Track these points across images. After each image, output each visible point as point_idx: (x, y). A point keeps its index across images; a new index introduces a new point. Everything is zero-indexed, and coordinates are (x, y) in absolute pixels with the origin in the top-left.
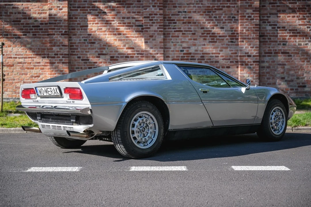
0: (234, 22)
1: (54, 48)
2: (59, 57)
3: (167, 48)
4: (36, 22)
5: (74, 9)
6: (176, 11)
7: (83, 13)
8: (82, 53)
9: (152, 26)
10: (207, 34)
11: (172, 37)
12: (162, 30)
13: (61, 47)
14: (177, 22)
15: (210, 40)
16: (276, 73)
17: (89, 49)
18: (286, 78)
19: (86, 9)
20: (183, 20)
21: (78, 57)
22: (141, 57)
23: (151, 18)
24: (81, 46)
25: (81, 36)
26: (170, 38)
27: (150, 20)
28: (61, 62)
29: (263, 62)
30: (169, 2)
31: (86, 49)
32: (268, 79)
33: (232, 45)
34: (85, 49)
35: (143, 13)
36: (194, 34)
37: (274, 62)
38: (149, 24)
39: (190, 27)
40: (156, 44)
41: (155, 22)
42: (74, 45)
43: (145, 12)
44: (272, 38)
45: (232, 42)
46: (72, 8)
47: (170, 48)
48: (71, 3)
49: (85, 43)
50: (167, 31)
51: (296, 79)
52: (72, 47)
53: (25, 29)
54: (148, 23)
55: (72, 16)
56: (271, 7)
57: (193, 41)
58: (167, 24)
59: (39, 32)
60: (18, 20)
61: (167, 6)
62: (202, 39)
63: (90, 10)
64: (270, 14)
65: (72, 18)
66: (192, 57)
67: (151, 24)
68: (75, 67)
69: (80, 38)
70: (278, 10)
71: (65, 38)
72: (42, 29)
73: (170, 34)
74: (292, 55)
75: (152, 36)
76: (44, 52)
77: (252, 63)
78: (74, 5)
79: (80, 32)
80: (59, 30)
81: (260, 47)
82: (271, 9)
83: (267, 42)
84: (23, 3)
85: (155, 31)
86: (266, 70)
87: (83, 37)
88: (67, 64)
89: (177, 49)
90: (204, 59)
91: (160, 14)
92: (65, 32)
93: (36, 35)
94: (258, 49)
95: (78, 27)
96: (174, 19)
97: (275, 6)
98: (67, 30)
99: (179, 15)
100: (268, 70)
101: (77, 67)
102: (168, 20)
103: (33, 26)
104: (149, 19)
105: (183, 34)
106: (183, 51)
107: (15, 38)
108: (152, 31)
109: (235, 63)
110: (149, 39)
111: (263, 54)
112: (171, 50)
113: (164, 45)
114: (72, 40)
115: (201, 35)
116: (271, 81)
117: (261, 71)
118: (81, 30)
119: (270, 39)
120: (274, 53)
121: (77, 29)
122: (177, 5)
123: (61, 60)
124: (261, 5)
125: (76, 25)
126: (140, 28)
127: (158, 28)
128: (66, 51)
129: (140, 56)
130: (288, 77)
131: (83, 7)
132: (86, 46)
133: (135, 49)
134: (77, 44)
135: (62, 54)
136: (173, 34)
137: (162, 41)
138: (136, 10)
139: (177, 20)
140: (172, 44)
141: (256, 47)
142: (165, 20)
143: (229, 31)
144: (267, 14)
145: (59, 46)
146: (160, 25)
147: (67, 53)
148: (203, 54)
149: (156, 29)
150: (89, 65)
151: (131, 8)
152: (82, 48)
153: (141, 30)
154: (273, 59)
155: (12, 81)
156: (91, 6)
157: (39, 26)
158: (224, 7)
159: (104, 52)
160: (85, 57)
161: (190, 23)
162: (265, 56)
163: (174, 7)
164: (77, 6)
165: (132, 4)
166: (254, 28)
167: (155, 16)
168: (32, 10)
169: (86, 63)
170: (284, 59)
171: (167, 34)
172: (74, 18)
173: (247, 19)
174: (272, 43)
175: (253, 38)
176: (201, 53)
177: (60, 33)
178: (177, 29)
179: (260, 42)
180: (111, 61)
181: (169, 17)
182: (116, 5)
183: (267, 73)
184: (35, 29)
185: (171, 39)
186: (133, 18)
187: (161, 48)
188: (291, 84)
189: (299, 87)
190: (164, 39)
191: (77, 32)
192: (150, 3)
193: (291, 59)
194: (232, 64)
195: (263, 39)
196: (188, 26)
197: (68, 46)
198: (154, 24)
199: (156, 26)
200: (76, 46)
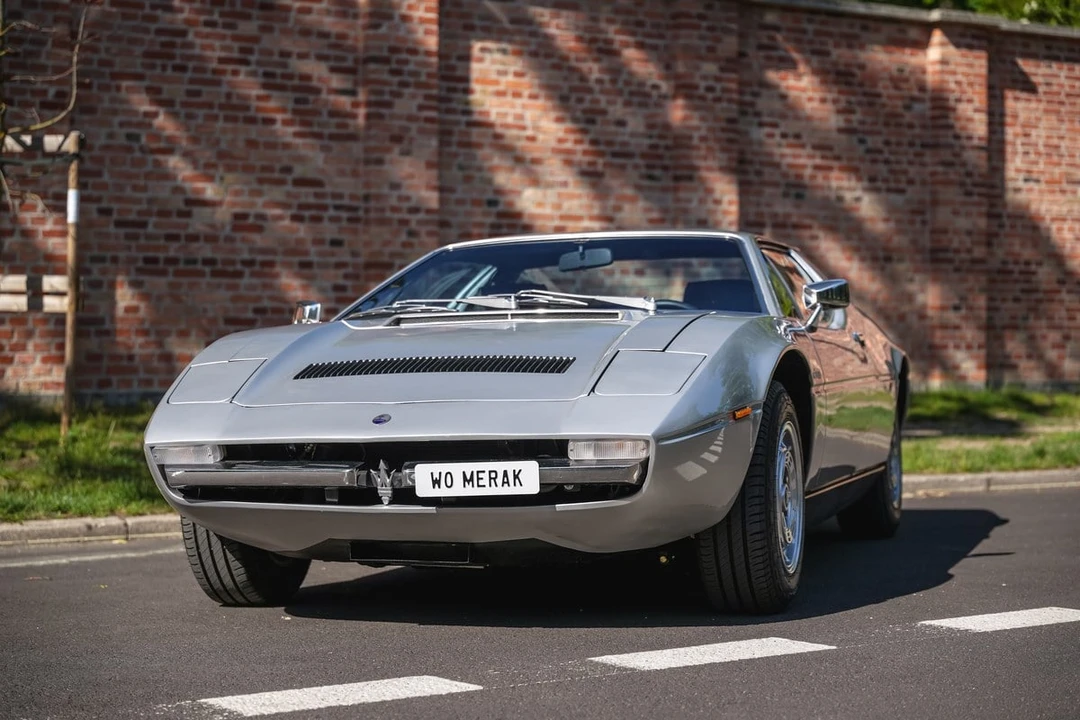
0: (656, 106)
7: (125, 17)
8: (118, 194)
9: (399, 95)
10: (576, 141)
11: (462, 144)
15: (585, 168)
17: (148, 176)
20: (496, 83)
21: (101, 212)
22: (350, 220)
23: (394, 66)
24: (113, 161)
25: (117, 120)
26: (454, 149)
27: (394, 72)
31: (136, 176)
33: (649, 188)
34: (130, 176)
36: (534, 139)
38: (387, 89)
39: (519, 111)
40: (413, 170)
41: (411, 80)
43: (373, 37)
44: (765, 170)
45: (651, 177)
47: (455, 191)
49: (129, 149)
50: (448, 122)
54: (386, 83)
56: (762, 61)
57: (528, 165)
58: (446, 93)
61: (443, 20)
62: (558, 160)
64: (760, 85)
66: (526, 228)
67: (395, 88)
68: (90, 254)
69: (110, 124)
73: (452, 133)
74: (821, 234)
75: (399, 139)
79: (113, 100)
85: (411, 118)
87: (122, 125)
89: (475, 195)
91: (429, 53)
92: (58, 94)
95: (101, 75)
96: (466, 74)
97: (772, 58)
99: (482, 60)
101: (96, 252)
102: (445, 78)
104: (387, 67)
105: (497, 136)
106: (496, 203)
108: (400, 117)
110: (389, 150)
112: (454, 196)
113: (440, 177)
115: (555, 143)
118: (113, 93)
119: (761, 173)
120: (773, 226)
121: (101, 87)
122: (477, 22)
125: (95, 66)
126: (349, 100)
127: (421, 108)
129: (344, 215)
132: (136, 163)
133: (328, 189)
134: (96, 153)
136: (462, 133)
137: (435, 159)
138: (330, 24)
139: (477, 81)
140: (460, 174)
143: (643, 135)
144: (752, 84)
146: (427, 97)
148: (562, 218)
149: (414, 111)
150: (148, 248)
152: (117, 169)
153: (348, 108)
159: (209, 194)
160: (129, 211)
161: (519, 95)
163: (465, 27)
166: (723, 130)
167: (412, 58)
169: (135, 237)
171: (448, 133)
173: (702, 98)
174: (767, 190)
176: (556, 213)
177: (37, 100)
178: (476, 117)
180: (234, 234)
181: (447, 68)
185: (456, 155)
186: (321, 58)
187: (429, 187)
190: (440, 154)
191: (100, 100)
192: (392, 4)
195: (746, 172)
196: (513, 106)
198: (407, 91)
199: (413, 96)
200: (93, 159)
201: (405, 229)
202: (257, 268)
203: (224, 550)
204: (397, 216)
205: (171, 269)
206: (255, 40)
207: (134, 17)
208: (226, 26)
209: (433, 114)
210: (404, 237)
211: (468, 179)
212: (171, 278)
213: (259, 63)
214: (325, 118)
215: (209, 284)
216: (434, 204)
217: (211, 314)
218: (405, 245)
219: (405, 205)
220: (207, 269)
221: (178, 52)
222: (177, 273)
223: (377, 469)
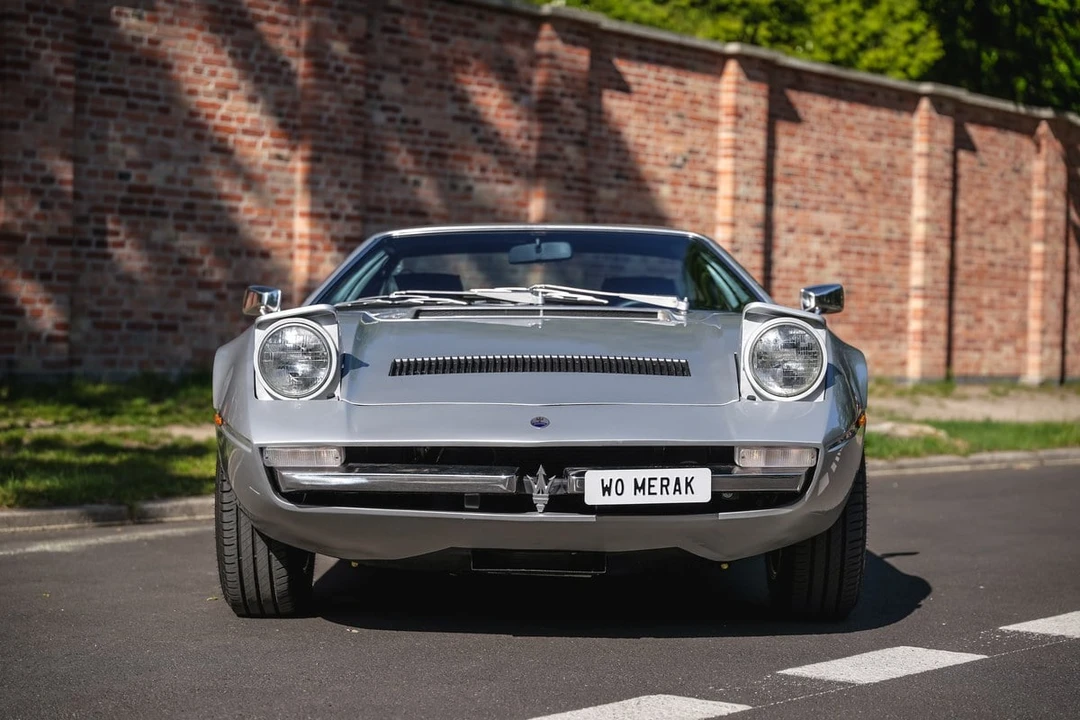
3: (82, 160)
9: (35, 56)
10: (206, 116)
11: (96, 113)
14: (113, 54)
20: (131, 49)
23: (31, 24)
26: (87, 117)
27: (30, 31)
33: (278, 169)
36: (167, 111)
39: (151, 79)
50: (83, 88)
54: (23, 43)
56: (386, 44)
57: (160, 138)
62: (190, 134)
64: (385, 68)
66: (155, 203)
67: (32, 49)
70: (404, 56)
75: (35, 103)
81: (365, 185)
82: (386, 51)
83: (375, 168)
85: (47, 82)
89: (107, 168)
90: (192, 218)
96: (101, 38)
97: (395, 42)
104: (24, 26)
105: (131, 106)
106: (128, 176)
108: (36, 80)
110: (24, 114)
112: (87, 167)
113: (76, 146)
115: (188, 117)
119: (382, 158)
120: (392, 212)
127: (58, 71)
136: (95, 101)
137: (71, 127)
139: (112, 46)
140: (92, 144)
141: (355, 186)
143: (273, 113)
144: (376, 67)
146: (62, 60)
148: (193, 194)
149: (51, 73)
158: (259, 18)
161: (155, 65)
162: (366, 220)
166: (351, 112)
167: (50, 18)
171: (83, 99)
173: (332, 78)
174: (386, 175)
175: (348, 152)
176: (187, 189)
178: (110, 85)
179: (364, 167)
181: (83, 29)
185: (90, 124)
187: (65, 157)
190: (76, 121)
194: (277, 242)
195: (369, 156)
196: (147, 74)
198: (45, 53)
199: (50, 58)
201: (39, 199)
203: (270, 557)
204: (31, 185)
209: (70, 79)
211: (101, 149)
216: (68, 175)
219: (39, 174)
223: (534, 474)
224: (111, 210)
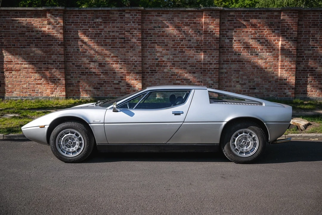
0: (199, 36)
1: (52, 56)
2: (57, 64)
3: (145, 57)
4: (38, 35)
5: (68, 24)
6: (152, 26)
7: (76, 27)
8: (76, 60)
10: (177, 45)
11: (149, 47)
12: (141, 42)
13: (58, 55)
14: (153, 35)
15: (180, 51)
16: (232, 77)
18: (240, 82)
19: (78, 24)
20: (158, 34)
21: (72, 64)
22: (124, 64)
23: (131, 32)
24: (74, 54)
25: (75, 47)
26: (148, 48)
27: (131, 34)
28: (59, 67)
29: (222, 68)
30: (146, 19)
32: (226, 82)
33: (197, 54)
34: (78, 57)
35: (125, 27)
36: (167, 45)
37: (231, 68)
40: (135, 53)
41: (135, 35)
42: (69, 53)
43: (127, 27)
44: (229, 49)
46: (67, 23)
47: (148, 57)
48: (66, 19)
49: (78, 52)
50: (145, 43)
51: (248, 83)
52: (68, 56)
53: (29, 41)
54: (129, 36)
55: (67, 30)
56: (229, 24)
57: (165, 51)
58: (145, 37)
59: (40, 43)
60: (23, 33)
61: (145, 22)
62: (173, 49)
63: (82, 25)
64: (228, 29)
65: (67, 32)
66: (165, 64)
67: (131, 37)
68: (71, 72)
69: (74, 48)
70: (235, 26)
71: (62, 48)
72: (42, 41)
73: (147, 45)
74: (246, 63)
75: (132, 47)
76: (45, 59)
77: (213, 70)
78: (68, 20)
79: (74, 43)
80: (56, 42)
81: (220, 56)
82: (229, 25)
83: (225, 52)
84: (27, 19)
85: (135, 43)
86: (225, 75)
87: (76, 48)
88: (64, 69)
89: (153, 58)
91: (139, 29)
92: (61, 43)
93: (38, 45)
94: (218, 58)
95: (72, 38)
96: (150, 33)
97: (232, 23)
98: (63, 42)
99: (154, 29)
100: (226, 75)
101: (72, 71)
102: (145, 34)
103: (35, 38)
104: (129, 33)
105: (158, 45)
106: (158, 59)
107: (21, 48)
108: (133, 43)
109: (199, 69)
110: (130, 49)
111: (222, 62)
113: (142, 54)
114: (67, 50)
115: (172, 46)
116: (228, 84)
117: (221, 76)
118: (74, 42)
119: (228, 50)
120: (231, 61)
121: (71, 41)
122: (153, 21)
123: (59, 66)
124: (221, 22)
125: (71, 37)
126: (123, 40)
127: (137, 40)
128: (62, 59)
130: (242, 81)
131: (75, 23)
134: (71, 53)
135: (59, 62)
136: (149, 45)
137: (141, 51)
138: (119, 25)
139: (153, 34)
140: (149, 53)
142: (143, 34)
143: (195, 43)
144: (226, 29)
145: (56, 54)
146: (138, 38)
147: (63, 60)
150: (82, 70)
151: (115, 24)
152: (75, 56)
153: (123, 41)
154: (230, 66)
155: (19, 83)
156: (82, 22)
157: (41, 38)
158: (191, 23)
159: (94, 60)
160: (78, 64)
161: (164, 36)
162: (223, 64)
163: (150, 23)
164: (71, 21)
165: (117, 20)
166: (215, 41)
167: (135, 30)
168: (34, 24)
169: (79, 68)
170: (239, 67)
171: (145, 45)
172: (69, 31)
174: (230, 53)
175: (214, 49)
176: (173, 61)
177: (57, 44)
178: (153, 41)
179: (220, 52)
180: (99, 67)
181: (146, 32)
182: (103, 20)
183: (225, 77)
184: (37, 41)
185: (148, 50)
186: (117, 32)
187: (139, 57)
188: (244, 86)
189: (250, 89)
190: (142, 50)
191: (72, 43)
192: (130, 20)
193: (245, 66)
194: (197, 70)
195: (222, 50)
196: (162, 38)
197: (64, 54)
198: (134, 37)
200: (70, 54)
201: (134, 65)
202: (104, 74)
204: (132, 63)
205: (86, 74)
206: (103, 29)
207: (78, 27)
208: (97, 27)
210: (134, 67)
211: (151, 54)
212: (86, 76)
213: (104, 34)
214: (118, 44)
215: (94, 77)
216: (140, 60)
217: (95, 82)
218: (134, 68)
219: (134, 61)
220: (94, 74)
221: (87, 33)
222: (88, 75)
224: (154, 66)
